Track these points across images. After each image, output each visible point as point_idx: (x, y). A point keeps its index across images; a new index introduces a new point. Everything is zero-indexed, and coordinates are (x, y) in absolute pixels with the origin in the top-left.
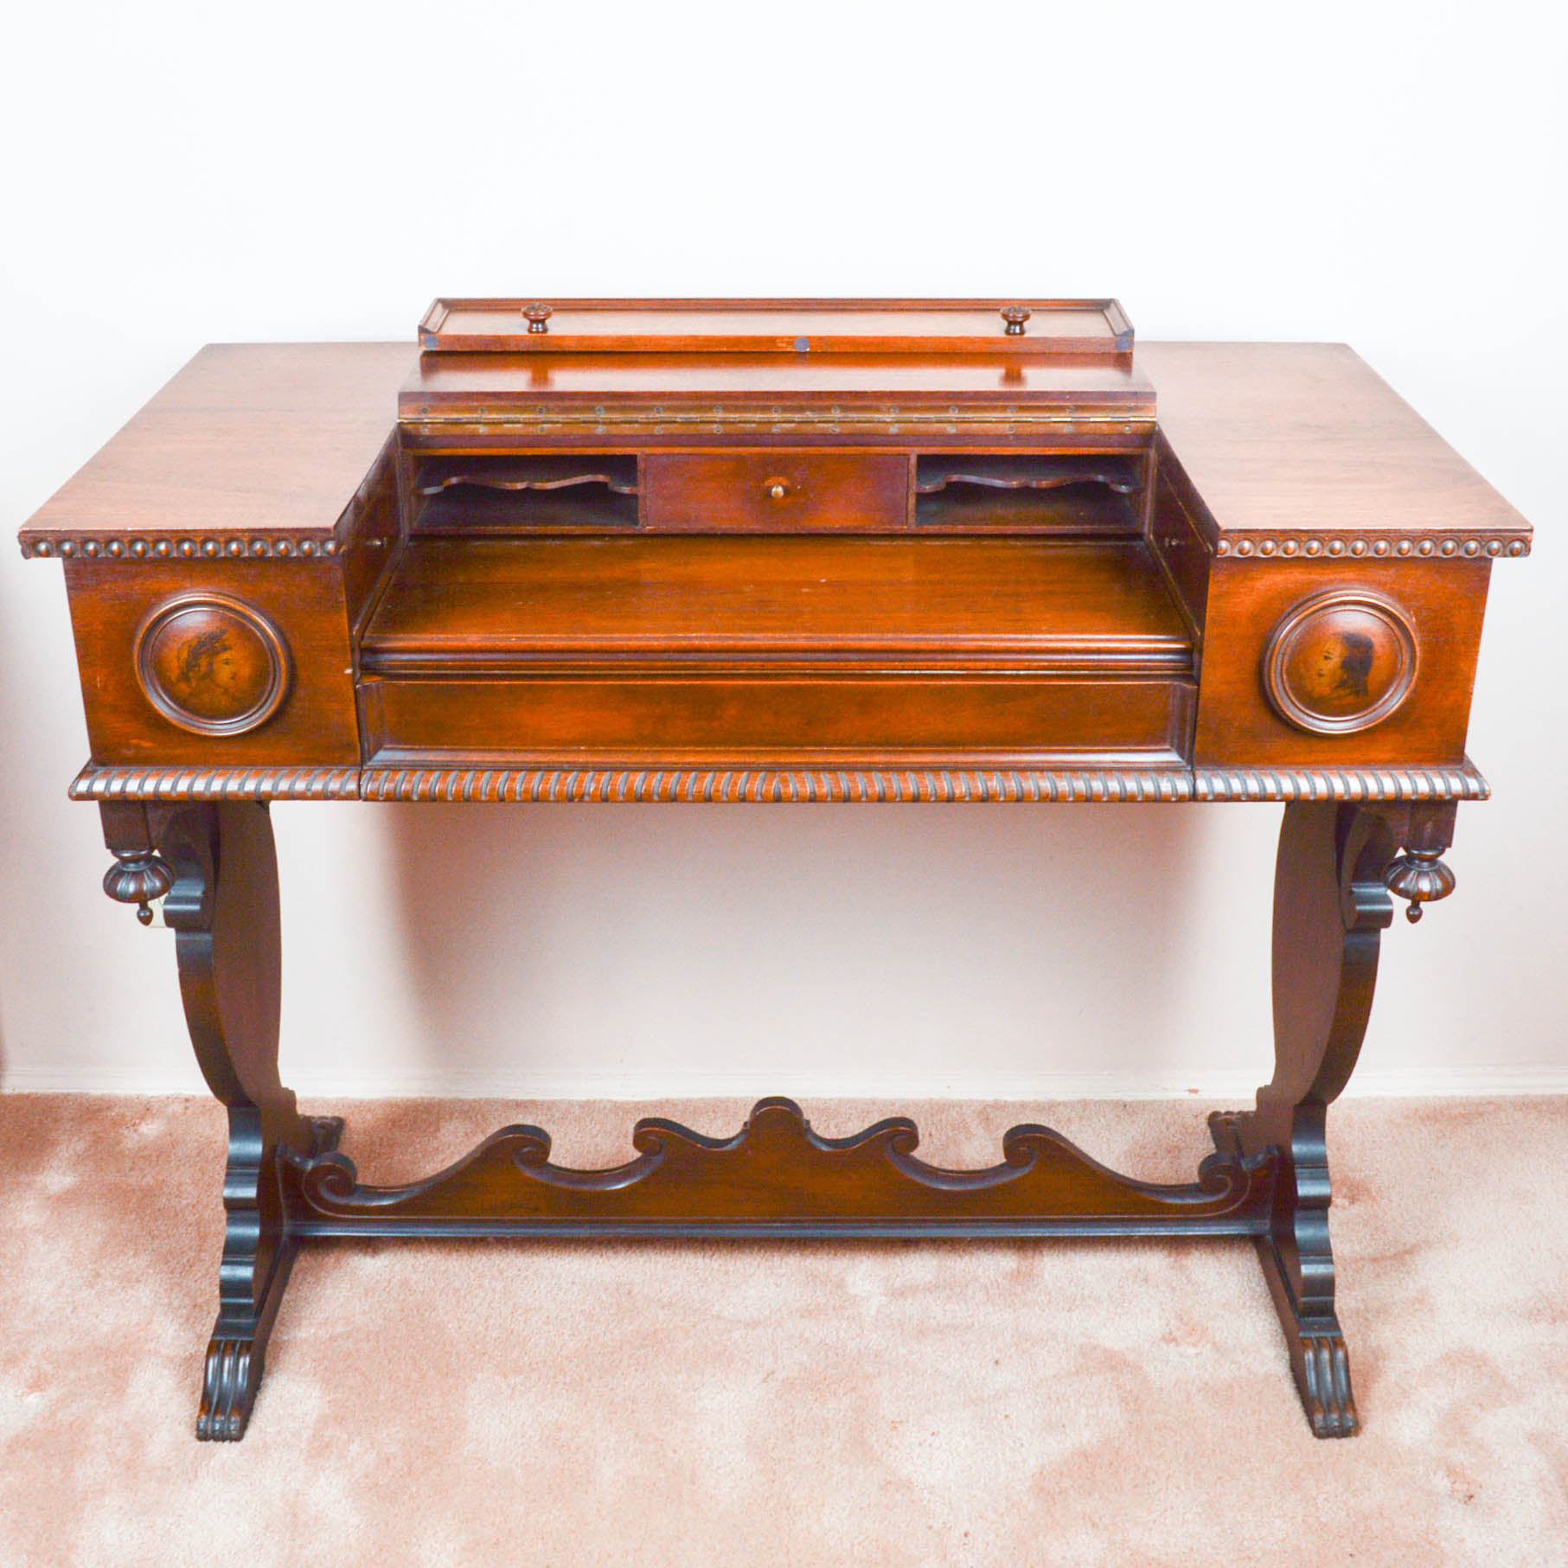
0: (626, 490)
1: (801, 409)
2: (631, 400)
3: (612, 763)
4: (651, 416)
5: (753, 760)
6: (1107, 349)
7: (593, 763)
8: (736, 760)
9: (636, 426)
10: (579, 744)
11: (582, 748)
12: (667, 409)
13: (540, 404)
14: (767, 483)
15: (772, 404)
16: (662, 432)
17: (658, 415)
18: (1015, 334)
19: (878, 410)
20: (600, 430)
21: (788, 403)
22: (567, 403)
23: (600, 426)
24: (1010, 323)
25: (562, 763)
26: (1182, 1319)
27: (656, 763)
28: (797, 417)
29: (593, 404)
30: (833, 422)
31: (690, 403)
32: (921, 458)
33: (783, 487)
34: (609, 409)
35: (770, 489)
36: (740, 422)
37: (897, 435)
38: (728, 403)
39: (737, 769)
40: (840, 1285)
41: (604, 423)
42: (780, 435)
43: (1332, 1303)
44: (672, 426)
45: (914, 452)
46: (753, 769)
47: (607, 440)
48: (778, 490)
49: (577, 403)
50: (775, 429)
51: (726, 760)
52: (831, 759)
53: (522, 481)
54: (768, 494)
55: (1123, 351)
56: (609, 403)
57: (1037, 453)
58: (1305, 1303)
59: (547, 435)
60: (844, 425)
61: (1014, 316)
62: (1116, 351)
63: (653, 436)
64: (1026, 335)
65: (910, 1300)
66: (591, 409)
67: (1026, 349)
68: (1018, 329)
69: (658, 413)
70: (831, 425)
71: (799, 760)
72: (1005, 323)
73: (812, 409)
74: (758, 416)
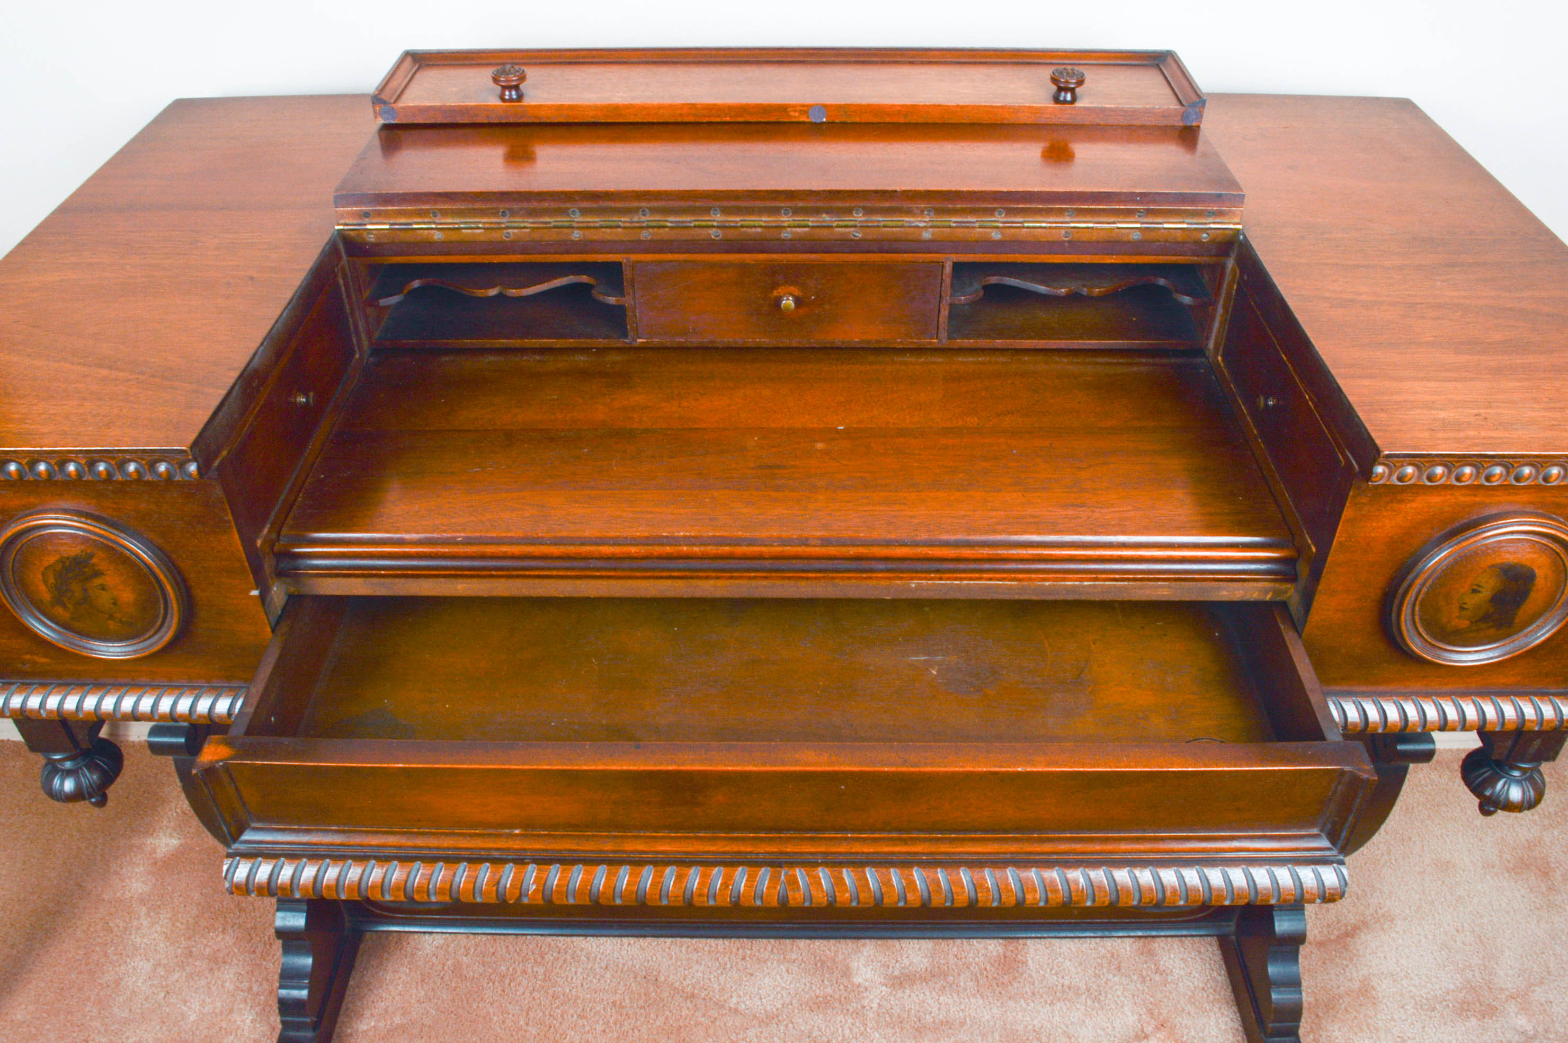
0: (612, 300)
1: (817, 211)
2: (611, 200)
4: (636, 219)
6: (1170, 122)
9: (619, 230)
12: (653, 211)
13: (502, 206)
14: (775, 293)
15: (783, 205)
16: (649, 238)
17: (643, 219)
18: (1065, 102)
19: (909, 212)
20: (576, 235)
21: (800, 204)
22: (534, 205)
23: (576, 232)
24: (1060, 89)
26: (1152, 1014)
28: (812, 220)
29: (563, 206)
30: (855, 226)
31: (682, 204)
32: (957, 266)
33: (794, 296)
34: (584, 212)
35: (778, 301)
36: (742, 227)
37: (930, 241)
38: (726, 204)
40: (847, 972)
41: (579, 228)
42: (790, 240)
43: (1298, 1027)
44: (661, 231)
45: (949, 260)
47: (585, 246)
48: (788, 302)
49: (546, 205)
50: (786, 234)
53: (493, 286)
54: (777, 305)
55: (1189, 124)
56: (585, 205)
57: (1095, 262)
58: (1272, 1028)
59: (512, 242)
60: (868, 230)
61: (1067, 82)
62: (1181, 124)
63: (639, 242)
64: (1078, 104)
65: (908, 992)
66: (564, 212)
67: (1079, 120)
68: (1069, 97)
69: (644, 215)
70: (852, 229)
72: (1054, 88)
73: (829, 211)
74: (765, 219)
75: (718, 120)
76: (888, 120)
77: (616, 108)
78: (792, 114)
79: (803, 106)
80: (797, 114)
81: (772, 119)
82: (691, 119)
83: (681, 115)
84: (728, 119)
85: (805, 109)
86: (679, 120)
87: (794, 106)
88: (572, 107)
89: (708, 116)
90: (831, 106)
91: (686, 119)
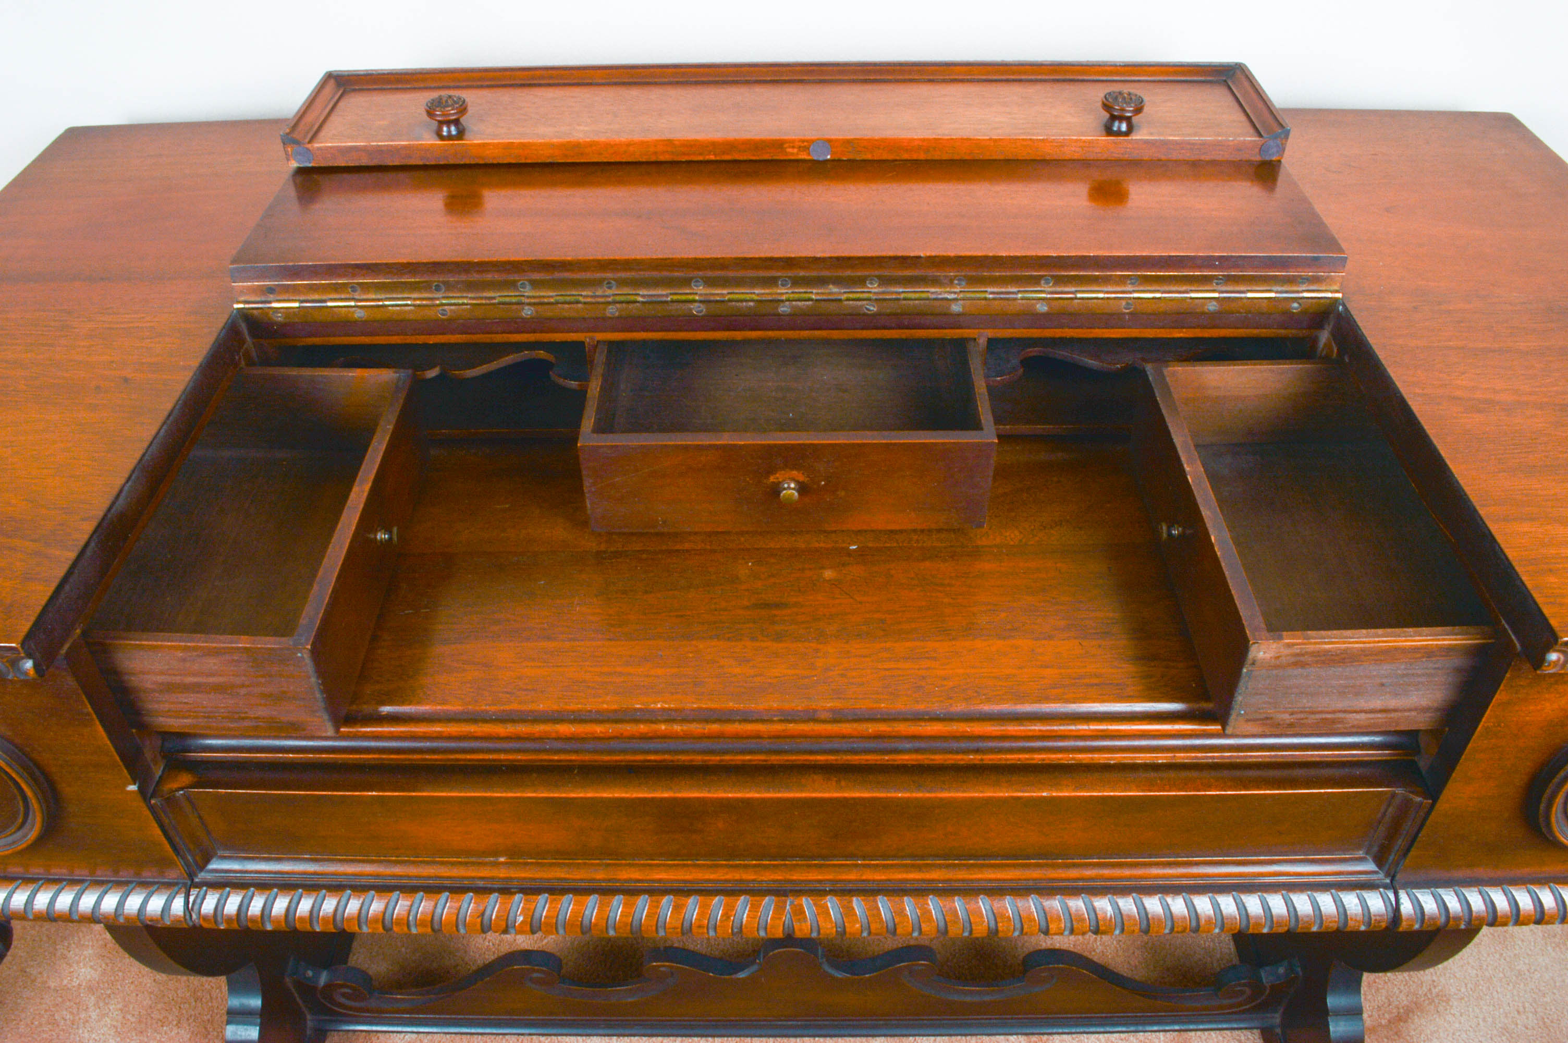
0: (573, 384)
1: (822, 281)
2: (568, 270)
3: (549, 880)
4: (599, 293)
5: (752, 877)
6: (1246, 157)
7: (518, 879)
8: (728, 877)
9: (580, 305)
10: (496, 854)
11: (502, 859)
12: (622, 283)
13: (436, 279)
14: (772, 479)
15: (779, 274)
16: (617, 314)
17: (609, 292)
18: (1119, 133)
19: (935, 282)
20: (527, 312)
21: (802, 273)
22: (475, 277)
23: (526, 308)
24: (1113, 118)
25: (473, 878)
27: (609, 880)
28: (815, 293)
29: (511, 277)
30: (869, 300)
31: (655, 274)
33: (797, 483)
34: (535, 284)
36: (730, 301)
37: (959, 315)
38: (710, 273)
39: (731, 891)
41: (529, 304)
42: (790, 315)
44: (631, 306)
45: (983, 336)
46: (756, 892)
47: (537, 324)
49: (489, 277)
50: (784, 309)
51: (712, 876)
52: (869, 875)
53: (432, 367)
54: (776, 490)
55: (1267, 158)
56: (536, 276)
59: (450, 320)
60: (885, 304)
61: (1123, 110)
62: (1258, 158)
63: (605, 319)
64: (1135, 137)
66: (512, 285)
67: (1135, 155)
68: (1124, 127)
69: (610, 288)
70: (865, 302)
71: (820, 877)
72: (1106, 115)
73: (838, 281)
74: (759, 292)
75: (701, 158)
76: (905, 156)
77: (576, 146)
78: (789, 150)
79: (803, 141)
80: (795, 151)
81: (766, 157)
82: (667, 158)
83: (655, 153)
84: (712, 157)
85: (805, 145)
86: (653, 159)
87: (793, 141)
88: (523, 146)
89: (688, 154)
90: (837, 140)
91: (662, 158)
